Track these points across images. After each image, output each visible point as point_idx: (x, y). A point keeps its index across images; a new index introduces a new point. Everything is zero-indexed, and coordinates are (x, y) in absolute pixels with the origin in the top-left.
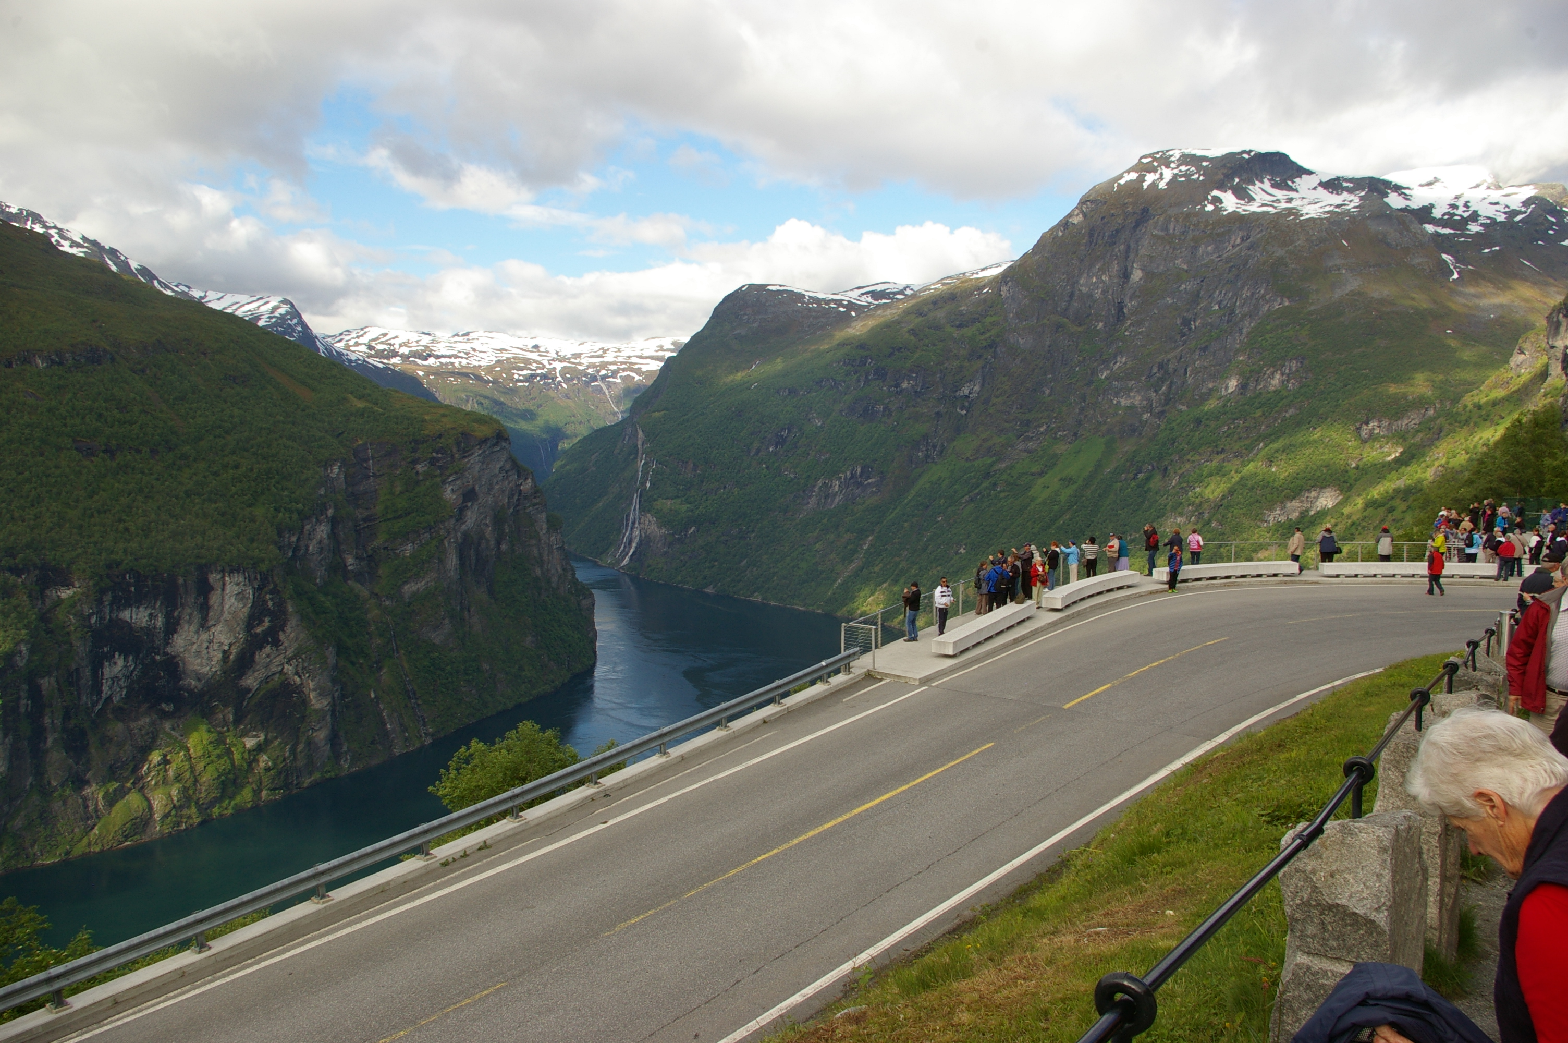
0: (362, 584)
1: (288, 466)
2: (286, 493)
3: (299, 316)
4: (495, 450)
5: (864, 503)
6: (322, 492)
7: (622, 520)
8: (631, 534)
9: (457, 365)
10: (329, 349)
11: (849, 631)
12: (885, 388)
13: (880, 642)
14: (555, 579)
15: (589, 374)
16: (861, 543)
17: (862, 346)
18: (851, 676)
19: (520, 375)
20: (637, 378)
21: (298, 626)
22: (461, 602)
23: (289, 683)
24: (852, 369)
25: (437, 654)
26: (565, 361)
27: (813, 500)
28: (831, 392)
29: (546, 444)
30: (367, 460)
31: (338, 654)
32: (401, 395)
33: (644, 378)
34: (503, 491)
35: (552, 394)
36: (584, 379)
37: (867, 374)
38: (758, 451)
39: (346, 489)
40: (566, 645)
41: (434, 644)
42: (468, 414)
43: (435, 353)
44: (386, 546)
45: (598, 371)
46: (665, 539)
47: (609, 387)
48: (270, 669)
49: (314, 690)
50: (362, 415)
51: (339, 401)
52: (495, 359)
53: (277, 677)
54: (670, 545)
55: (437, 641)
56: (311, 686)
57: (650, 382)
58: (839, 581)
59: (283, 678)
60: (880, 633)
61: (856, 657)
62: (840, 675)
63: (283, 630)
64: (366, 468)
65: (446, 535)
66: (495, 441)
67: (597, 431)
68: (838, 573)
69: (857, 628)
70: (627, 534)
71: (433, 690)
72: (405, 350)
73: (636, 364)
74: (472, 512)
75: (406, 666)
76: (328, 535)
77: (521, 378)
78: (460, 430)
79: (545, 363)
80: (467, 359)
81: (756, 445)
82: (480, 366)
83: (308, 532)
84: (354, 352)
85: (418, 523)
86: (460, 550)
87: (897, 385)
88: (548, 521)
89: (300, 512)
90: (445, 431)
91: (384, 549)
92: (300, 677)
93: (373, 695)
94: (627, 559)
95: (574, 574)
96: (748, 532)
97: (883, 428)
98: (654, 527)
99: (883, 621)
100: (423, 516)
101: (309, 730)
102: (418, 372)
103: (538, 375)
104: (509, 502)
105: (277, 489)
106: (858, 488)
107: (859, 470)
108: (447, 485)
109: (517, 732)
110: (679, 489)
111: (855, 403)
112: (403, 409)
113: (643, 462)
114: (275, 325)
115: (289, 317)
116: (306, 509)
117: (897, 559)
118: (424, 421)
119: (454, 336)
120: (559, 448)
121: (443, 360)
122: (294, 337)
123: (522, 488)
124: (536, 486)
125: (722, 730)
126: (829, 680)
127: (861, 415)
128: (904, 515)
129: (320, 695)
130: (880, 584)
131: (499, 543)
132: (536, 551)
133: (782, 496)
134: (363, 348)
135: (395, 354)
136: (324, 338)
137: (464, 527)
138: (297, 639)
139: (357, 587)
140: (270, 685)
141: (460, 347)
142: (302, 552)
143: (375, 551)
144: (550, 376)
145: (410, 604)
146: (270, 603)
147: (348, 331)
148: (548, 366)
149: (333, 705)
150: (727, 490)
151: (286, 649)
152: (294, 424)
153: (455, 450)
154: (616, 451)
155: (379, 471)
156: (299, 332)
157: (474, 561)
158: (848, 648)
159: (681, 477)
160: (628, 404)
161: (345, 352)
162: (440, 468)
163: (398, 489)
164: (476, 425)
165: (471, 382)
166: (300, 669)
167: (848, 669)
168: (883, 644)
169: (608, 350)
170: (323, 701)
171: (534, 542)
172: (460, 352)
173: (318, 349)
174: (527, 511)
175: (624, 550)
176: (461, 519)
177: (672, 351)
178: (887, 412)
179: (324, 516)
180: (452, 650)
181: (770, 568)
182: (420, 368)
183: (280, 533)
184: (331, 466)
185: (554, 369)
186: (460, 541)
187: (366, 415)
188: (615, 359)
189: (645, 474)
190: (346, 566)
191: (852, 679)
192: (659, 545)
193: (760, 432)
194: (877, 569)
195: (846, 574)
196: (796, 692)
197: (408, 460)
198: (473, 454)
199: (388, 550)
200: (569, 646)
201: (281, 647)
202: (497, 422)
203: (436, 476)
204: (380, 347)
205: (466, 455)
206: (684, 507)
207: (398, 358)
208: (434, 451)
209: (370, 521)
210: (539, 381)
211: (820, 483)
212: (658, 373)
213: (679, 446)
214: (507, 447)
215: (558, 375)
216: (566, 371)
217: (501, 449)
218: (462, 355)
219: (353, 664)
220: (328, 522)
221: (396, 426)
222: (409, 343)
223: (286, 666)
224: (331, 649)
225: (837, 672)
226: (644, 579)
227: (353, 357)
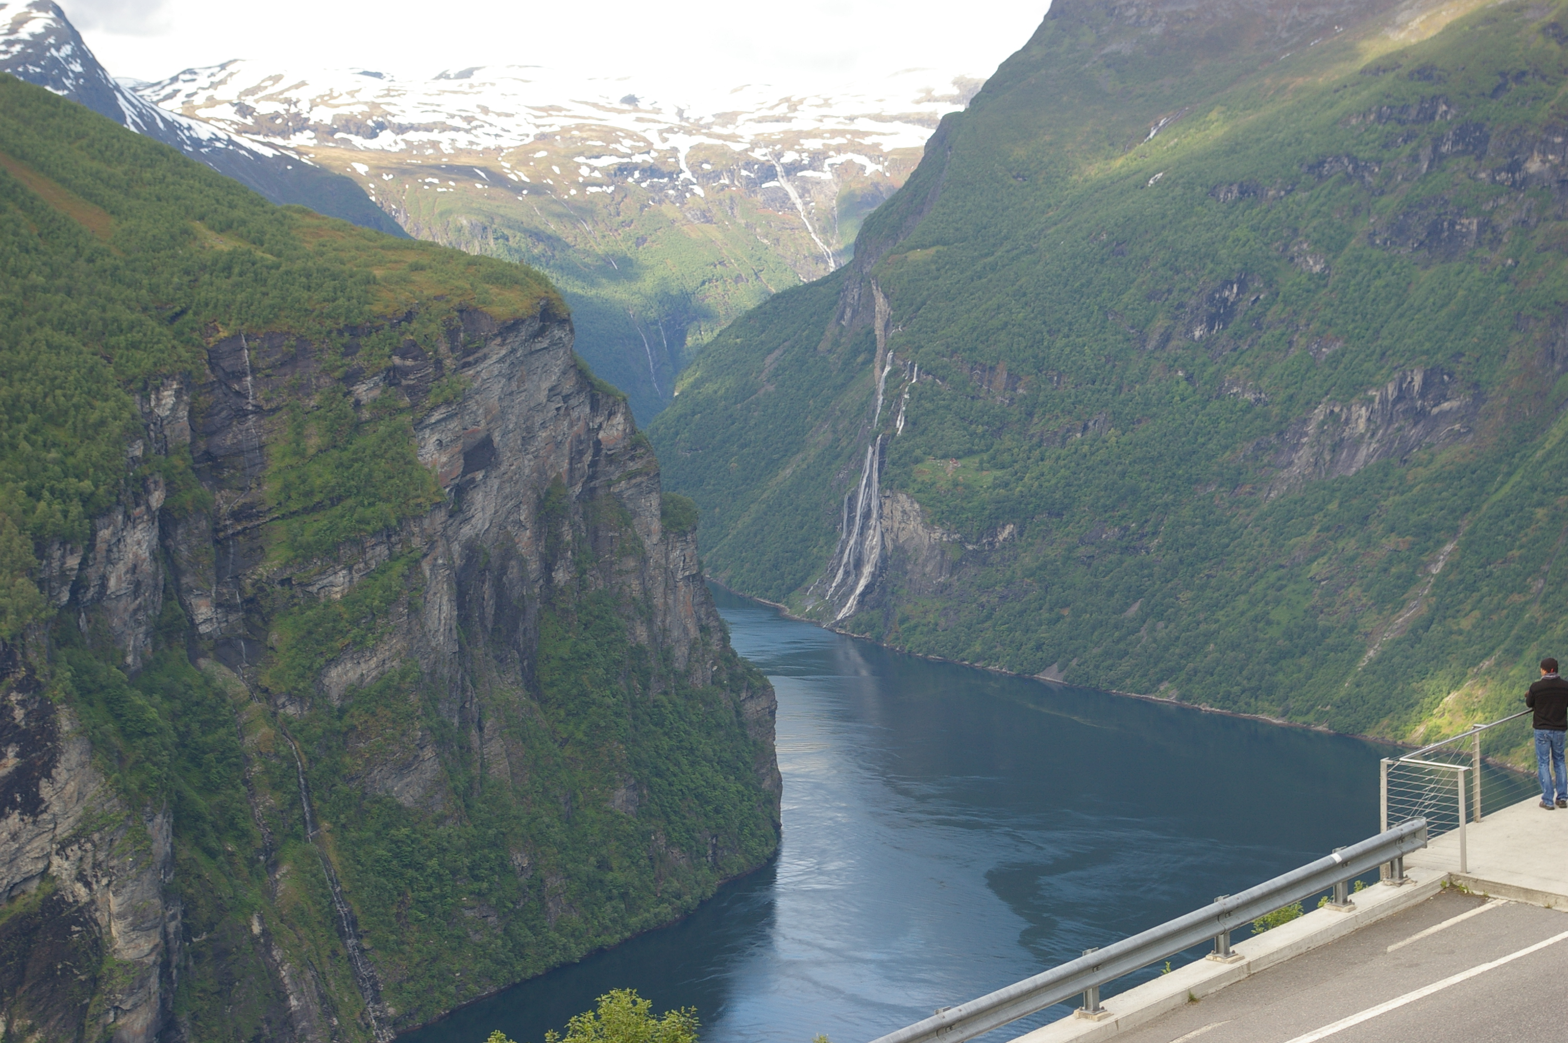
0: (233, 668)
1: (58, 392)
2: (54, 454)
3: (77, 38)
4: (538, 346)
5: (1431, 461)
6: (137, 450)
7: (839, 509)
8: (861, 543)
9: (446, 147)
10: (146, 116)
11: (1399, 776)
12: (1483, 175)
13: (1478, 806)
14: (681, 651)
15: (757, 162)
16: (1425, 559)
17: (1424, 73)
18: (1407, 888)
19: (593, 169)
20: (871, 168)
21: (82, 765)
22: (463, 707)
23: (62, 899)
24: (1399, 129)
25: (404, 831)
26: (698, 132)
27: (1303, 457)
28: (1345, 189)
29: (657, 332)
30: (239, 376)
31: (177, 830)
32: (316, 222)
33: (888, 168)
34: (559, 445)
35: (670, 210)
36: (744, 173)
37: (1437, 142)
38: (1166, 338)
39: (193, 443)
40: (709, 808)
41: (400, 807)
42: (473, 262)
43: (395, 120)
44: (285, 576)
45: (779, 156)
46: (943, 553)
47: (804, 192)
48: (19, 869)
49: (121, 916)
50: (228, 269)
51: (172, 237)
52: (534, 131)
53: (33, 886)
54: (955, 567)
55: (406, 800)
56: (114, 908)
57: (901, 179)
58: (1371, 653)
59: (48, 888)
60: (1477, 782)
61: (1419, 842)
62: (1379, 886)
63: (49, 776)
64: (238, 393)
65: (425, 549)
66: (537, 326)
67: (776, 298)
68: (1366, 634)
69: (1419, 770)
70: (852, 542)
71: (398, 915)
72: (323, 115)
73: (866, 134)
74: (486, 494)
75: (334, 858)
76: (152, 553)
77: (597, 174)
78: (456, 301)
79: (653, 137)
80: (467, 131)
81: (1161, 323)
82: (500, 149)
83: (104, 546)
84: (206, 121)
85: (358, 522)
86: (459, 584)
87: (1514, 167)
88: (664, 514)
89: (86, 500)
90: (421, 304)
91: (282, 583)
92: (88, 885)
93: (256, 929)
94: (852, 601)
95: (725, 639)
96: (1143, 536)
97: (1477, 273)
98: (914, 525)
99: (1485, 753)
100: (371, 504)
101: (107, 1012)
102: (355, 165)
103: (636, 167)
104: (571, 470)
105: (33, 444)
106: (1416, 424)
107: (1418, 379)
108: (428, 431)
109: (597, 1017)
110: (973, 434)
111: (1406, 215)
112: (322, 254)
113: (887, 369)
114: (22, 59)
115: (52, 40)
116: (102, 490)
117: (1516, 598)
118: (370, 281)
119: (440, 77)
120: (690, 341)
121: (411, 136)
122: (65, 87)
123: (601, 435)
124: (633, 432)
125: (1086, 1016)
126: (1349, 898)
127: (1421, 244)
128: (1533, 488)
129: (135, 927)
130: (1474, 661)
131: (548, 568)
132: (635, 584)
133: (1226, 447)
134: (229, 113)
135: (300, 124)
136: (134, 89)
137: (467, 531)
138: (81, 795)
139: (221, 674)
140: (18, 906)
141: (451, 104)
142: (92, 591)
143: (261, 589)
144: (665, 169)
145: (342, 712)
146: (19, 714)
147: (191, 71)
148: (658, 145)
149: (165, 952)
150: (1090, 434)
151: (55, 821)
152: (69, 293)
153: (443, 348)
154: (822, 347)
155: (268, 401)
156: (77, 76)
157: (490, 610)
158: (1398, 819)
159: (979, 404)
160: (850, 234)
161: (184, 122)
162: (411, 391)
163: (313, 442)
164: (494, 290)
165: (479, 186)
166: (87, 866)
167: (1398, 871)
168: (1487, 810)
169: (801, 102)
170: (142, 941)
171: (631, 563)
172: (453, 116)
173: (122, 117)
174: (615, 489)
175: (844, 580)
176: (461, 510)
177: (954, 100)
178: (1489, 235)
179: (143, 508)
180: (440, 820)
181: (1198, 623)
182: (361, 156)
183: (41, 550)
184: (157, 389)
185: (675, 150)
186: (458, 562)
187: (236, 270)
188: (818, 124)
189: (892, 399)
190: (193, 625)
191: (1409, 896)
192: (928, 569)
193: (1170, 291)
194: (1465, 624)
195: (1388, 636)
196: (1266, 926)
197: (337, 374)
198: (485, 357)
199: (291, 586)
200: (717, 811)
201: (45, 816)
202: (541, 280)
203: (401, 411)
204: (265, 108)
205: (471, 359)
206: (988, 477)
207: (308, 133)
208: (395, 351)
209: (249, 517)
210: (638, 182)
211: (1320, 413)
212: (922, 154)
213: (974, 329)
214: (566, 340)
215: (683, 165)
216: (702, 155)
217: (553, 344)
218: (458, 122)
219: (211, 854)
220: (152, 520)
221: (306, 295)
222: (332, 97)
223: (56, 860)
224: (159, 819)
225: (1371, 878)
226: (893, 649)
227: (203, 132)
